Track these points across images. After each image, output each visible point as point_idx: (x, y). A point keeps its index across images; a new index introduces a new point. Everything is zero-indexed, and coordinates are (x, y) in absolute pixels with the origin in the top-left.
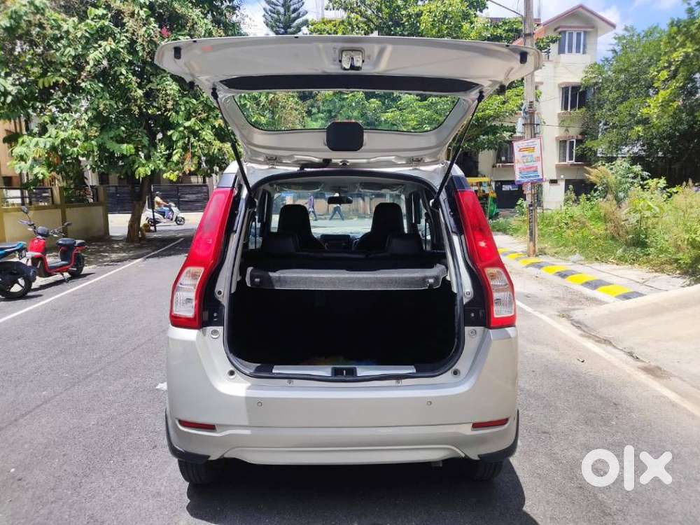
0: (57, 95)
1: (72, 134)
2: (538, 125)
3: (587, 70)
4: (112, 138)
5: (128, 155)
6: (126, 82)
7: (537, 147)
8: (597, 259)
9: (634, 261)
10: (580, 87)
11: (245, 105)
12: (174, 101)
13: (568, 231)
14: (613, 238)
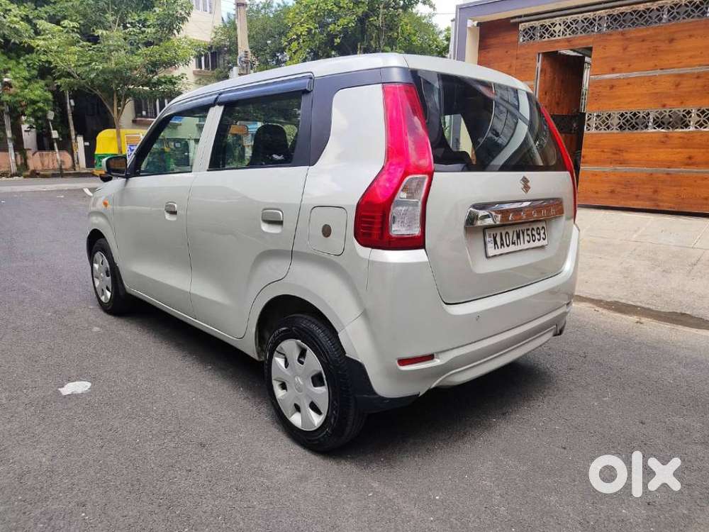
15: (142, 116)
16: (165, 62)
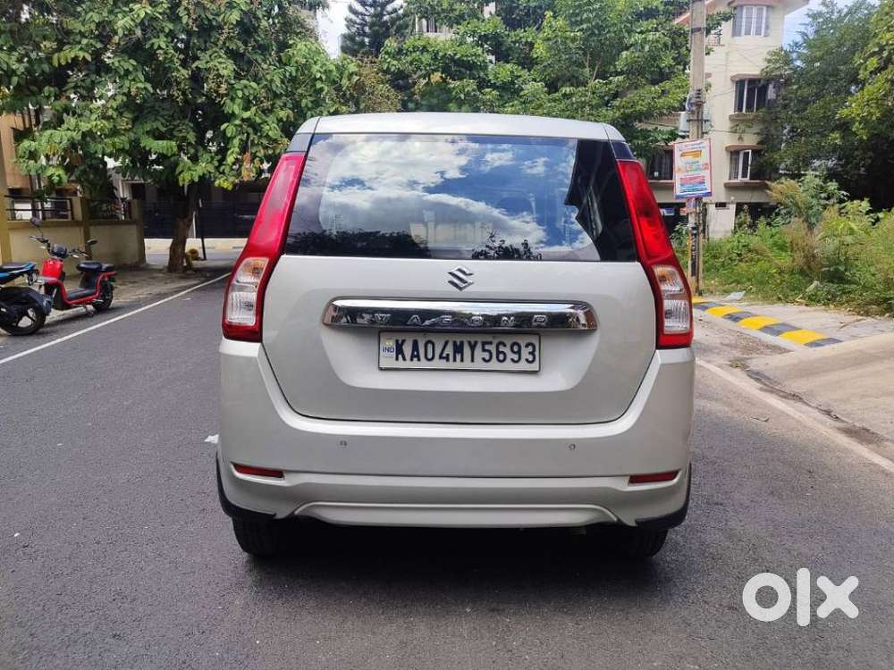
0: (76, 77)
1: (96, 125)
2: (705, 121)
3: (769, 57)
4: (147, 132)
5: (169, 155)
6: (165, 58)
7: (705, 153)
8: (779, 299)
9: (829, 300)
10: (759, 80)
11: (321, 90)
12: (229, 84)
13: (742, 264)
14: (802, 272)
15: (654, 178)
16: (641, 113)
